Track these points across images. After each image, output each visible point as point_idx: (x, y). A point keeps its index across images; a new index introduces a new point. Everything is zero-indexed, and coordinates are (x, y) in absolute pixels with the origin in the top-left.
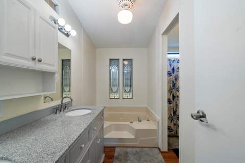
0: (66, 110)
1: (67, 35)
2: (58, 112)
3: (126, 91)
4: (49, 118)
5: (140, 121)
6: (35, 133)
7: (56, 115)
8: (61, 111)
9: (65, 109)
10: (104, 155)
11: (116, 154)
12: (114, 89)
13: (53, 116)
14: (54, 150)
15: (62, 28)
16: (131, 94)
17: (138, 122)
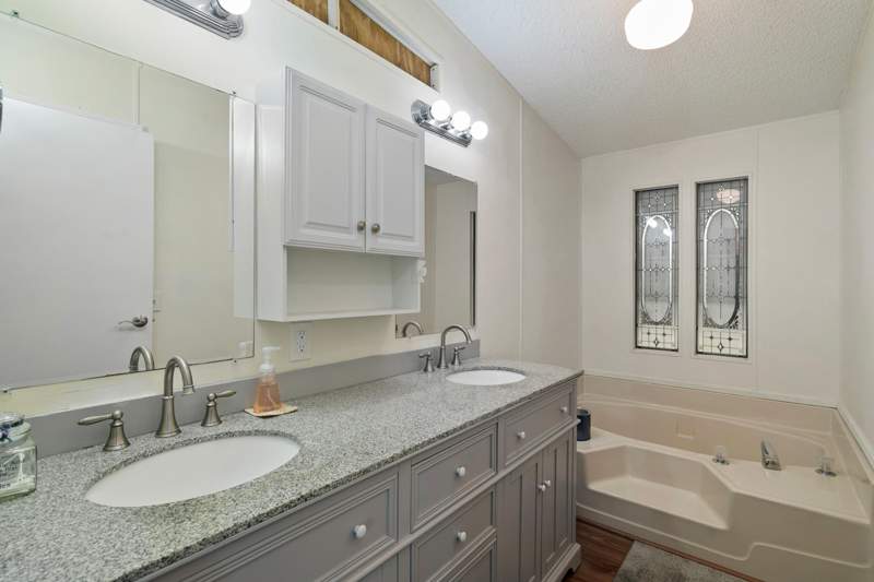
0: (457, 366)
1: (464, 140)
2: (430, 368)
3: (709, 323)
4: (403, 379)
5: (771, 465)
6: (360, 406)
7: (424, 375)
8: (439, 366)
9: (453, 363)
10: (577, 547)
11: (628, 564)
12: (657, 311)
13: (416, 377)
14: (370, 448)
15: (445, 127)
16: (738, 335)
17: (760, 465)
